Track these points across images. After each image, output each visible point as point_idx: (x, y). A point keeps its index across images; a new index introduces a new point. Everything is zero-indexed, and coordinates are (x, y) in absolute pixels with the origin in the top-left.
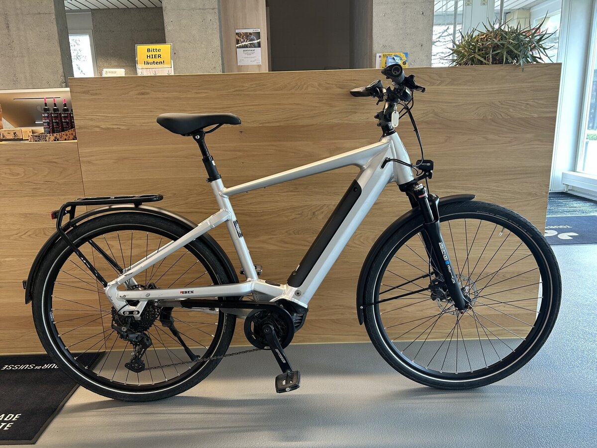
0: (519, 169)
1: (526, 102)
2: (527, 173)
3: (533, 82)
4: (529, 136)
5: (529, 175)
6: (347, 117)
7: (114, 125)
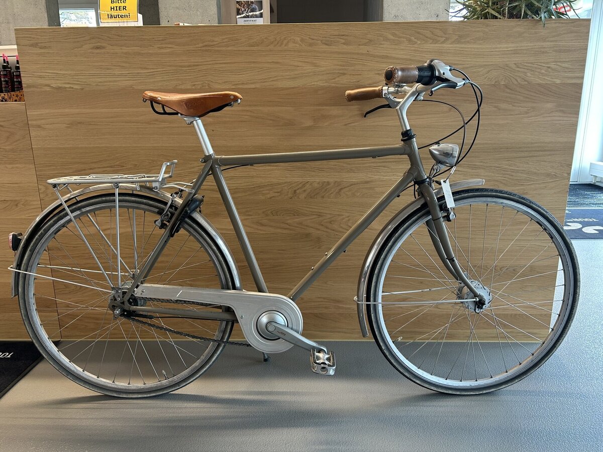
0: (536, 145)
2: (545, 150)
3: (556, 41)
4: (549, 105)
5: (549, 153)
6: (334, 79)
7: (65, 83)
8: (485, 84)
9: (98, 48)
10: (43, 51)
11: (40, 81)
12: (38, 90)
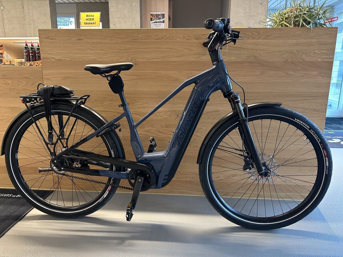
1: (314, 52)
2: (312, 97)
3: (319, 39)
4: (315, 73)
5: (314, 98)
6: (200, 57)
7: (62, 57)
8: (280, 61)
9: (79, 40)
10: (52, 41)
11: (50, 56)
12: (49, 60)
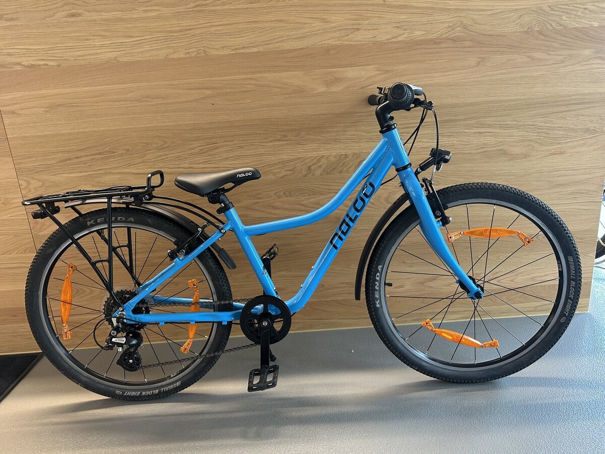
0: (574, 97)
1: (583, 7)
2: (583, 103)
4: (587, 52)
5: (587, 106)
6: (347, 36)
7: (39, 60)
8: (516, 32)
9: (73, 15)
10: (9, 23)
11: (9, 59)
